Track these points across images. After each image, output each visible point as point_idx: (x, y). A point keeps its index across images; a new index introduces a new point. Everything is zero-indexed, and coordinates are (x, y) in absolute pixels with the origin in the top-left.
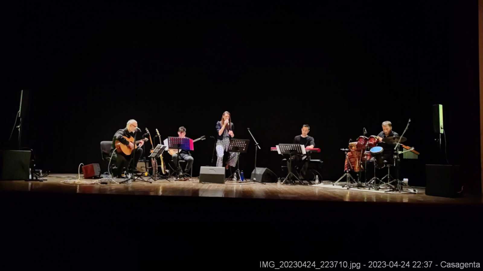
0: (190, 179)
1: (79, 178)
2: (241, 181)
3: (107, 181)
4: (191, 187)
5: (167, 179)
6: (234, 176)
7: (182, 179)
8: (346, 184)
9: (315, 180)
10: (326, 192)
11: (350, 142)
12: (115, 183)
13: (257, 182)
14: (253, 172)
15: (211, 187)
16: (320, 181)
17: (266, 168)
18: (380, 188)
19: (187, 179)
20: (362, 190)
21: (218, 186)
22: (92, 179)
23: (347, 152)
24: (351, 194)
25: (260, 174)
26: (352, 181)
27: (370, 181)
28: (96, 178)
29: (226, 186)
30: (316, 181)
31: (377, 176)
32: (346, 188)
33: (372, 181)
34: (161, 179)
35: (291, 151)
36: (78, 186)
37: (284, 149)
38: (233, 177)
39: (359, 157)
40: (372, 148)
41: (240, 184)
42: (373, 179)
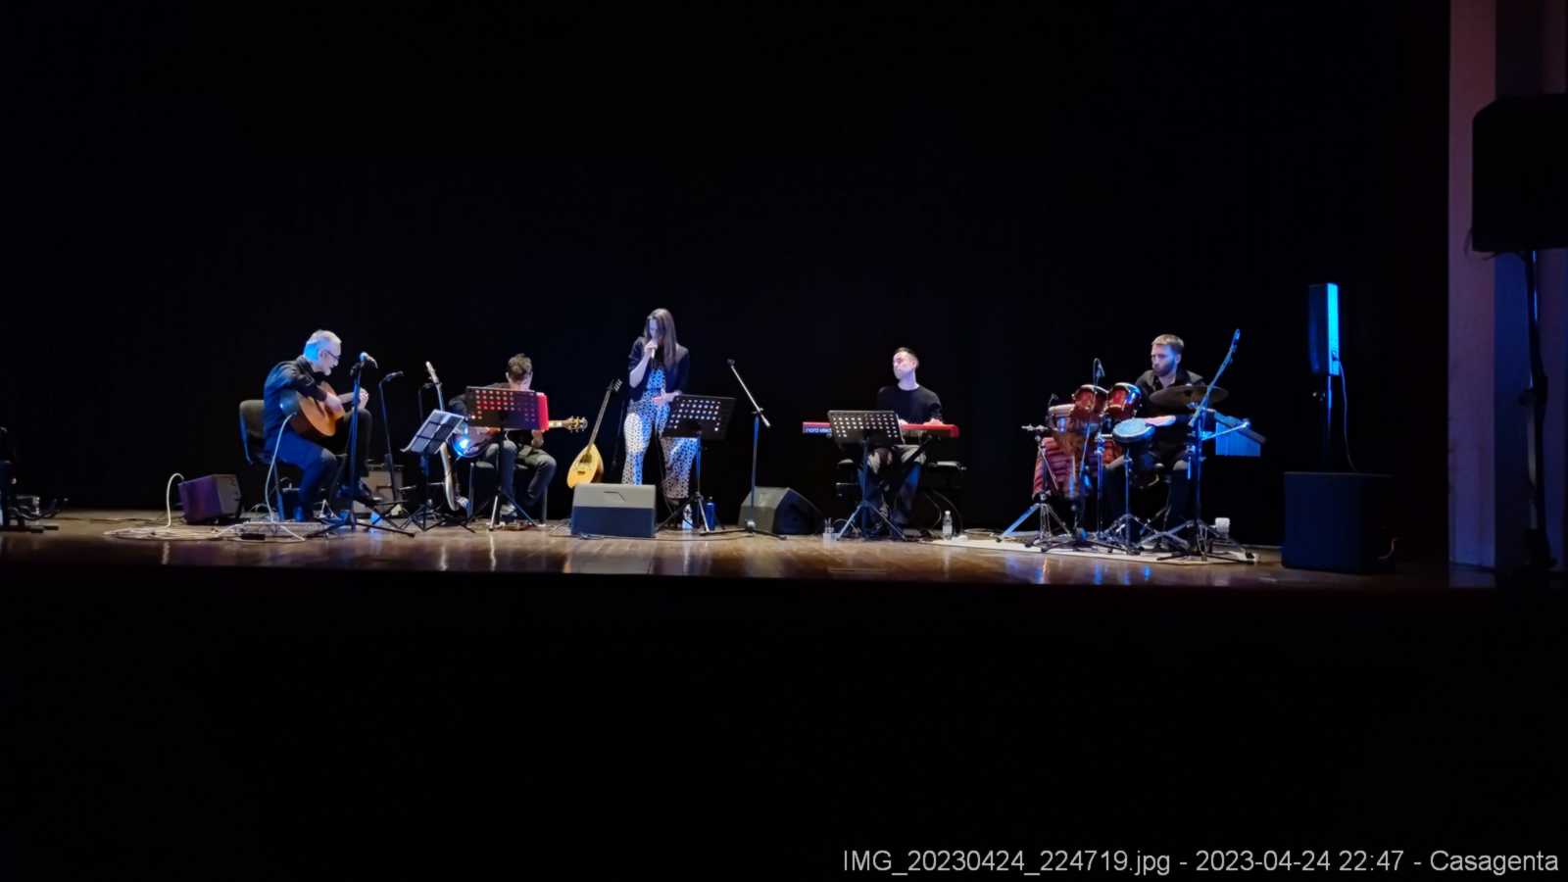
0: (540, 525)
1: (169, 524)
2: (708, 530)
3: (264, 531)
4: (544, 547)
5: (465, 526)
6: (685, 514)
7: (516, 524)
8: (1038, 538)
9: (940, 527)
10: (974, 561)
11: (1052, 405)
12: (291, 537)
13: (758, 532)
14: (747, 502)
15: (611, 548)
16: (957, 530)
17: (788, 489)
18: (1142, 549)
19: (529, 526)
20: (1086, 554)
21: (632, 546)
22: (212, 524)
23: (1044, 435)
24: (1053, 566)
25: (768, 509)
26: (1056, 530)
27: (1111, 528)
28: (225, 521)
29: (659, 544)
30: (944, 528)
31: (1134, 513)
32: (1039, 549)
33: (1118, 527)
34: (445, 526)
35: (867, 433)
36: (166, 546)
37: (846, 426)
38: (680, 519)
39: (1078, 452)
40: (1118, 422)
41: (702, 538)
42: (1121, 519)
